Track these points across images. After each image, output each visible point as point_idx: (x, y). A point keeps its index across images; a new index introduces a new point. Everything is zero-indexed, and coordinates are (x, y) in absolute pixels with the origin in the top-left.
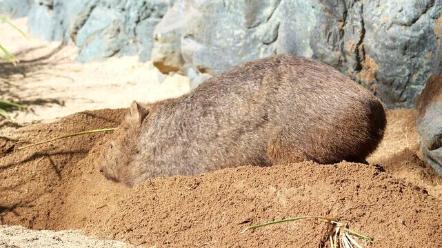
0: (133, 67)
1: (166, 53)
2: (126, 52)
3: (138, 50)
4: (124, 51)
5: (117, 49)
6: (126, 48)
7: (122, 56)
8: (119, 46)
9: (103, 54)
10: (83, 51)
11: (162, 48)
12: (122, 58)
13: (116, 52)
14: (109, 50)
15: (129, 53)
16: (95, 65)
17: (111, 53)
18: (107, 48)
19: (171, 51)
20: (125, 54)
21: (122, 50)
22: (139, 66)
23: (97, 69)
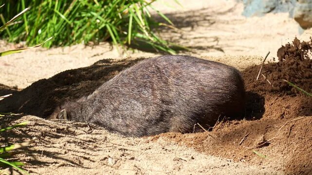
0: (285, 21)
1: (304, 11)
2: (281, 10)
3: (289, 9)
4: (278, 9)
5: (273, 7)
6: (280, 6)
7: (277, 12)
8: (274, 4)
9: (262, 10)
10: (247, 7)
11: (301, 7)
12: (276, 14)
13: (272, 9)
14: (267, 7)
15: (283, 10)
16: (256, 18)
17: (269, 9)
18: (265, 6)
19: (308, 9)
20: (279, 11)
21: (277, 8)
22: (289, 21)
23: (257, 22)
